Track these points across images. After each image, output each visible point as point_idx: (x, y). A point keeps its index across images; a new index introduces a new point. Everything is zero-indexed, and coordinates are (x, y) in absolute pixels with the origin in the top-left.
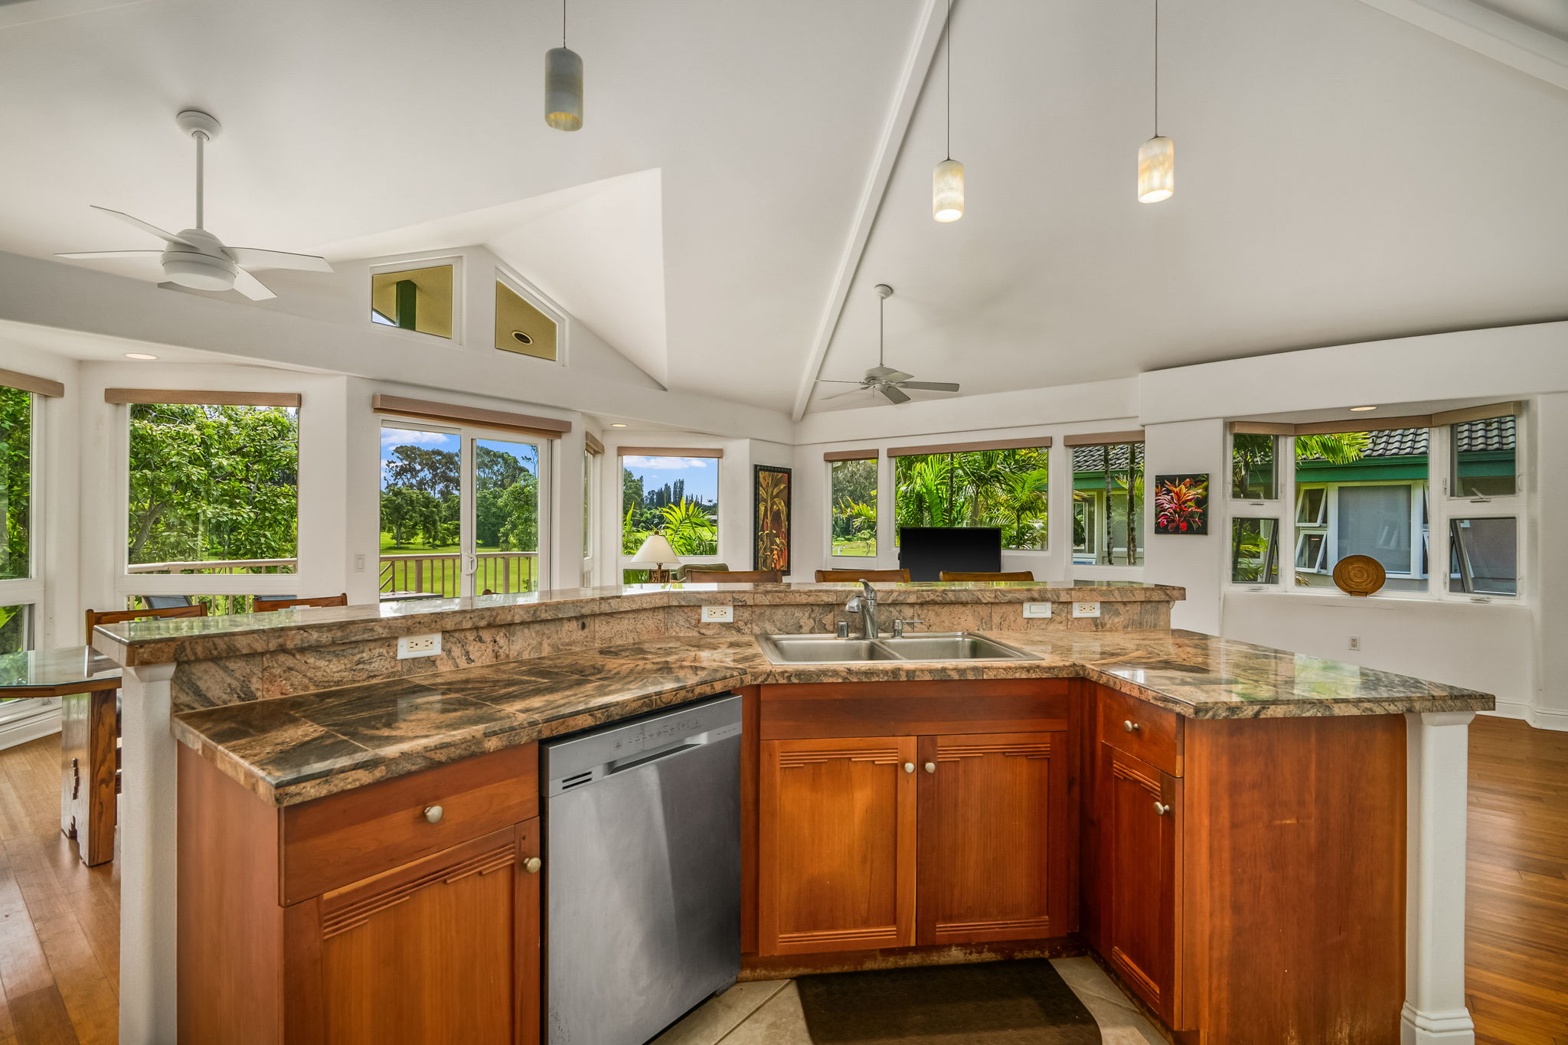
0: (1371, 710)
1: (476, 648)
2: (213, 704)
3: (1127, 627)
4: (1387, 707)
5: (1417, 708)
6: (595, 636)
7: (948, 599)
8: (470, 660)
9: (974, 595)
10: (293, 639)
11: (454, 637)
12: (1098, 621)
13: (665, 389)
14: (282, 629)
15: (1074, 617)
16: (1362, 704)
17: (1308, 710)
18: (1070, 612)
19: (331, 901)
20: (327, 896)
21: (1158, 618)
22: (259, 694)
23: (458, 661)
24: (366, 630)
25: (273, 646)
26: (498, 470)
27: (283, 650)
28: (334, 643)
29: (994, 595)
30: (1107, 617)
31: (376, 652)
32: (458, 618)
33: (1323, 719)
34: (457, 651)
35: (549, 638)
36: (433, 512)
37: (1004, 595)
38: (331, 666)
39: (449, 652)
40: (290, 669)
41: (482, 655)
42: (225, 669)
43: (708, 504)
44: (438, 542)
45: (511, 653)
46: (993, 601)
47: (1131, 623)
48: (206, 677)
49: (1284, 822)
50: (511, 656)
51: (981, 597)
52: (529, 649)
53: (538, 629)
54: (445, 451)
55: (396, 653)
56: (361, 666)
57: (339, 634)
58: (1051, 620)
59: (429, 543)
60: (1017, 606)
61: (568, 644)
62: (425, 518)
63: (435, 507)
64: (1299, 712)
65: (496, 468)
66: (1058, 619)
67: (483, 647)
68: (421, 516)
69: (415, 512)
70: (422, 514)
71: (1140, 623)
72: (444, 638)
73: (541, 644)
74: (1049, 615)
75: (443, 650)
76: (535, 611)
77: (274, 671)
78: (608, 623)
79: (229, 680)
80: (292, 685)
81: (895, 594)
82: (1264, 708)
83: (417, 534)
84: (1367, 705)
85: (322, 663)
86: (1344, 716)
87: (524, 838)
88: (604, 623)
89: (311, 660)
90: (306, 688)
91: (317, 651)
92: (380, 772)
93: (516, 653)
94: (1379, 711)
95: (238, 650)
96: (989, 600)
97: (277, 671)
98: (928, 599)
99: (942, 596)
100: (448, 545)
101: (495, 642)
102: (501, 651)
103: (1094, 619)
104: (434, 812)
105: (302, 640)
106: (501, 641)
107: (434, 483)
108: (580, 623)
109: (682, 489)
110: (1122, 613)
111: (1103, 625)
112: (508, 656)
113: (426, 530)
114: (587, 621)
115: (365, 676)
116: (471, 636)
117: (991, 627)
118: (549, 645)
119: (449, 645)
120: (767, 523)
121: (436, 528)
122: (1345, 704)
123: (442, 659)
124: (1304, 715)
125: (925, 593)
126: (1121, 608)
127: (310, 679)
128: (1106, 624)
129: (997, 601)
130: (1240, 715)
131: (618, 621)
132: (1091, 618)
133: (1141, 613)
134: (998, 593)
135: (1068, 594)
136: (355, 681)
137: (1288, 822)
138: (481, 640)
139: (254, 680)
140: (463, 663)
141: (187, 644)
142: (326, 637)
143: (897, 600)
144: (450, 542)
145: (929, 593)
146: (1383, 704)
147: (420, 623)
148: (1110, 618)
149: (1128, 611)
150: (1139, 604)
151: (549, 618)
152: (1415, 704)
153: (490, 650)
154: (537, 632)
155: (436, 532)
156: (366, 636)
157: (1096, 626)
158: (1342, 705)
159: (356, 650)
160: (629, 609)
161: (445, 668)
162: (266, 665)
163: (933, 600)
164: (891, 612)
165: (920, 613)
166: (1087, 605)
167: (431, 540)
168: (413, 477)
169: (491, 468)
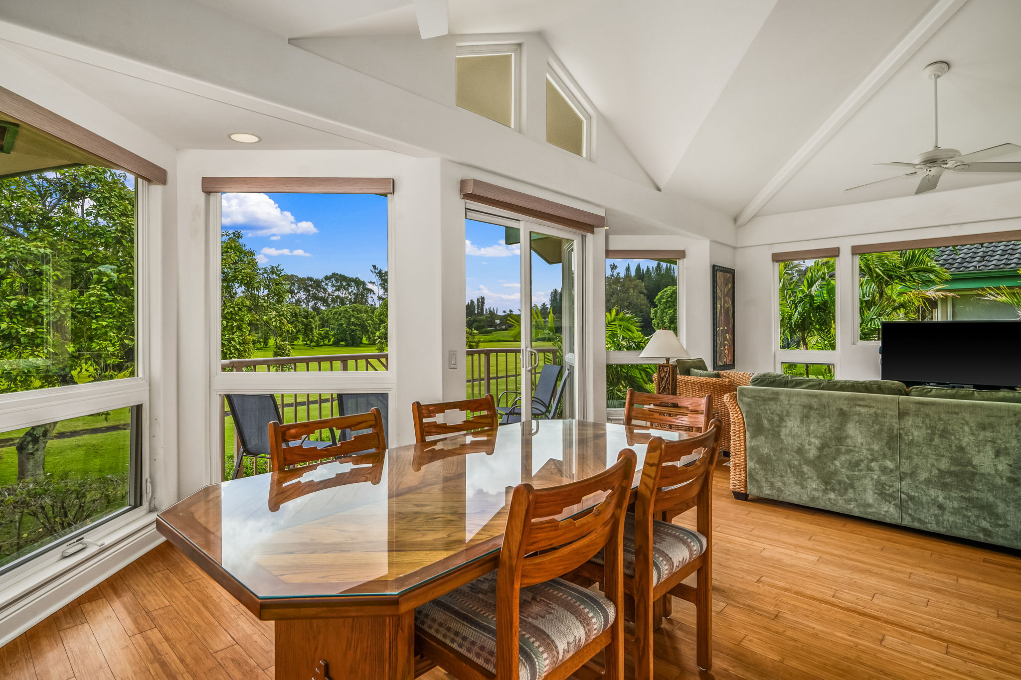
13: (659, 189)
26: (352, 291)
36: (311, 322)
43: (503, 314)
44: (314, 344)
54: (315, 278)
59: (307, 344)
62: (306, 327)
63: (312, 318)
65: (350, 290)
68: (302, 325)
69: (299, 322)
70: (303, 323)
83: (299, 338)
100: (321, 346)
107: (308, 301)
109: (483, 303)
113: (306, 334)
120: (722, 320)
121: (312, 334)
144: (322, 343)
155: (313, 337)
167: (308, 342)
168: (292, 297)
169: (347, 290)
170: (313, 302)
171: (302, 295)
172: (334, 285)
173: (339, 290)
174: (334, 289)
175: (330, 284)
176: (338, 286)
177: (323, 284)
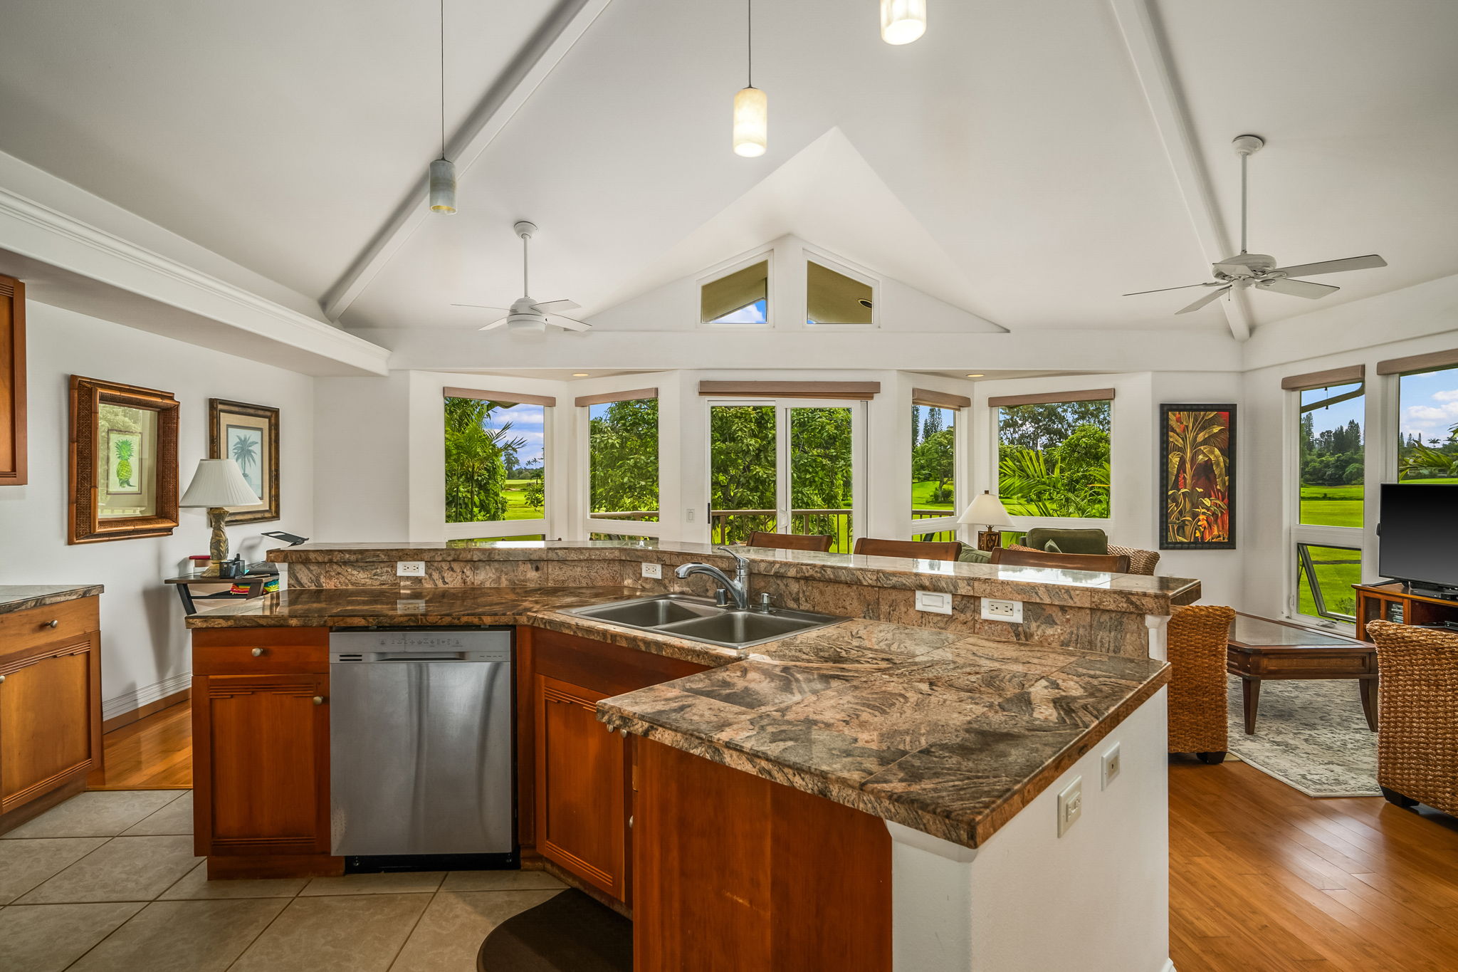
0: (769, 773)
1: (449, 575)
2: (304, 587)
3: (1068, 645)
4: (790, 777)
5: (834, 793)
6: (548, 578)
7: (827, 577)
8: (445, 583)
9: (853, 574)
10: (336, 557)
11: (433, 566)
12: (1020, 629)
13: (1007, 330)
14: (331, 550)
15: (982, 618)
16: (758, 761)
17: (696, 747)
18: (977, 611)
19: (213, 680)
20: (211, 677)
21: (1124, 639)
22: (324, 585)
23: (437, 582)
24: (374, 556)
25: (326, 560)
27: (331, 561)
28: (357, 561)
29: (875, 578)
30: (1034, 625)
31: (385, 569)
32: (432, 554)
33: (711, 762)
34: (436, 576)
35: (506, 574)
37: (887, 578)
38: (360, 575)
39: (430, 575)
40: (339, 573)
41: (454, 580)
42: (309, 569)
45: (476, 581)
46: (875, 584)
47: (1074, 639)
48: (301, 572)
49: (735, 897)
50: (475, 584)
51: (861, 578)
52: (490, 580)
53: (497, 566)
55: (396, 571)
56: (376, 577)
57: (360, 556)
58: (950, 619)
60: (909, 594)
61: (523, 581)
64: (686, 745)
66: (962, 617)
67: (455, 575)
71: (1090, 642)
72: (426, 566)
73: (499, 578)
74: (948, 610)
75: (426, 573)
76: (490, 554)
77: (331, 573)
78: (561, 569)
79: (311, 575)
80: (340, 582)
81: (777, 566)
82: (652, 727)
84: (764, 764)
85: (355, 572)
86: (736, 769)
87: (319, 684)
88: (557, 568)
89: (349, 570)
90: (347, 585)
91: (352, 565)
92: (230, 623)
93: (479, 582)
94: (780, 778)
95: (310, 560)
96: (870, 582)
97: (333, 574)
98: (807, 575)
99: (820, 572)
101: (463, 572)
102: (468, 579)
103: (1014, 626)
104: (256, 651)
105: (341, 558)
106: (468, 573)
108: (534, 566)
110: (1058, 622)
111: (1029, 636)
112: (473, 583)
114: (541, 565)
115: (378, 583)
116: (445, 566)
117: (879, 616)
118: (507, 580)
119: (430, 571)
120: (1184, 478)
122: (738, 753)
123: (426, 579)
124: (692, 752)
125: (804, 567)
126: (1058, 616)
127: (349, 580)
128: (1032, 635)
129: (879, 584)
130: (632, 728)
131: (571, 568)
132: (1009, 623)
133: (1091, 626)
134: (881, 575)
135: (969, 585)
136: (373, 585)
137: (741, 901)
138: (452, 570)
139: (322, 577)
140: (440, 584)
141: (289, 554)
142: (353, 558)
143: (778, 572)
145: (809, 567)
146: (786, 770)
147: (407, 554)
148: (1038, 627)
149: (1068, 620)
150: (1088, 612)
151: (502, 560)
152: (831, 787)
153: (459, 577)
154: (496, 569)
156: (374, 559)
157: (1017, 635)
158: (735, 754)
159: (373, 568)
160: (576, 558)
161: (428, 585)
162: (327, 570)
163: (811, 576)
164: (778, 585)
165: (805, 589)
166: (1002, 603)
168: (1015, 432)
169: (1097, 417)
170: (1044, 438)
171: (1029, 428)
172: (1076, 412)
173: (1083, 418)
174: (1076, 416)
175: (1070, 410)
176: (1082, 412)
177: (1060, 410)
